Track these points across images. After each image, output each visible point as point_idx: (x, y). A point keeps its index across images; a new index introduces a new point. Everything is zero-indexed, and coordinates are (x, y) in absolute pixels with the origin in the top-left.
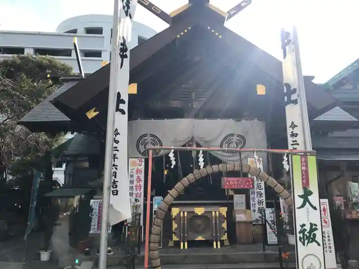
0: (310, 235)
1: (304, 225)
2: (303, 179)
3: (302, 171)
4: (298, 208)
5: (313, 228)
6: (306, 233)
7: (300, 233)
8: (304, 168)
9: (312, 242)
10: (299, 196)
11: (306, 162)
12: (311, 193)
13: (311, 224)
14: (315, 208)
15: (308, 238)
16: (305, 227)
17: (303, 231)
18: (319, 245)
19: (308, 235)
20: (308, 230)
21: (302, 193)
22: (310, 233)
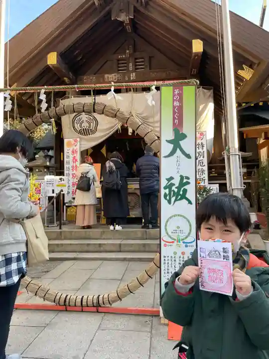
0: (179, 191)
1: (172, 178)
2: (174, 119)
3: (174, 107)
4: (165, 157)
5: (184, 182)
6: (174, 188)
7: (165, 188)
8: (177, 104)
9: (180, 199)
10: (168, 141)
11: (181, 95)
12: (184, 136)
13: (182, 177)
14: (188, 156)
15: (177, 194)
16: (172, 181)
17: (169, 187)
18: (190, 202)
19: (176, 190)
20: (177, 185)
21: (171, 137)
22: (179, 188)
